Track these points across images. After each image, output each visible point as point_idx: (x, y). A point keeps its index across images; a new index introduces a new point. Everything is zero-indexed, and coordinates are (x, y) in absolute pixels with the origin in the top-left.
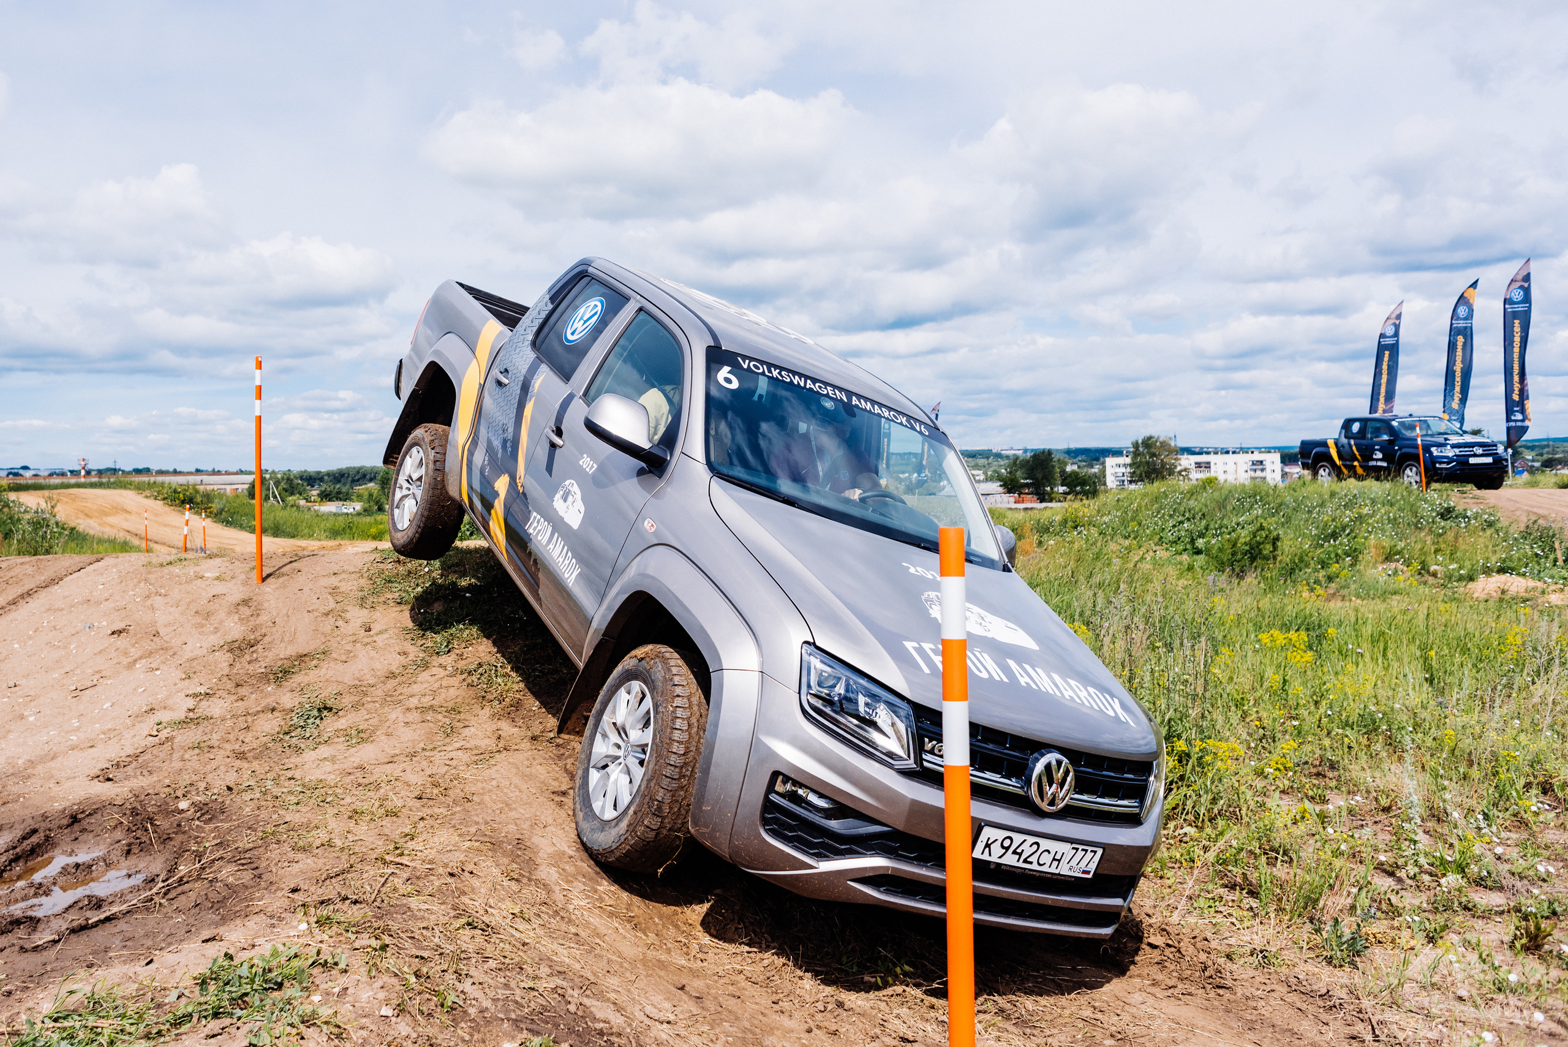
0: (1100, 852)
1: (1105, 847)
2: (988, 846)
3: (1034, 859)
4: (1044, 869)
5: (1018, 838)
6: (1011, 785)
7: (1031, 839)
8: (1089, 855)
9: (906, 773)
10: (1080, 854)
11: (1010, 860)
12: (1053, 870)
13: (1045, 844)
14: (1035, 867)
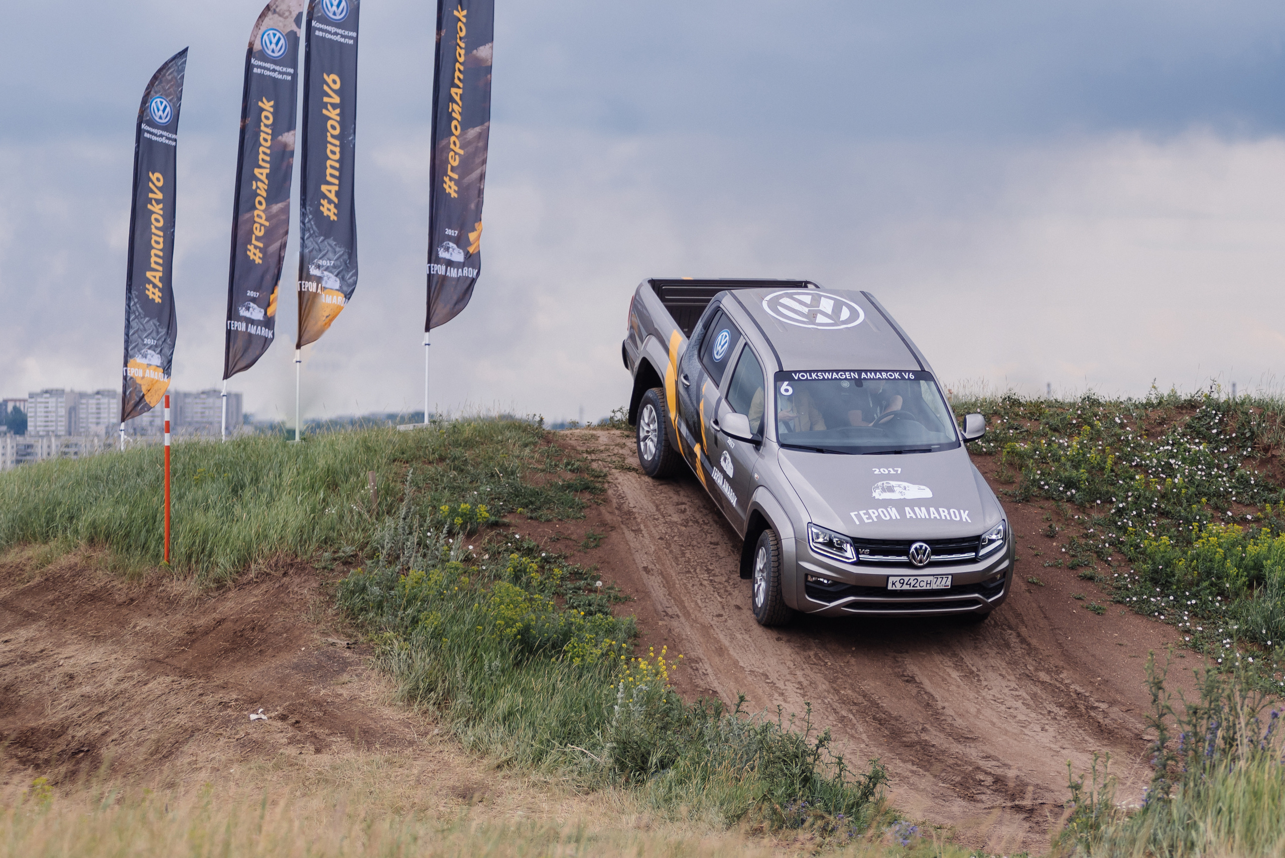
0: (950, 577)
1: (952, 575)
2: (893, 584)
3: (917, 585)
4: (924, 588)
5: (906, 579)
6: (904, 559)
7: (913, 578)
8: (945, 579)
9: (853, 564)
10: (940, 580)
11: (906, 587)
12: (928, 587)
13: (920, 579)
14: (919, 588)
